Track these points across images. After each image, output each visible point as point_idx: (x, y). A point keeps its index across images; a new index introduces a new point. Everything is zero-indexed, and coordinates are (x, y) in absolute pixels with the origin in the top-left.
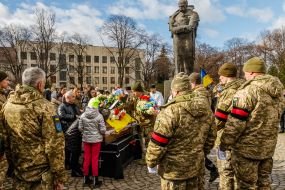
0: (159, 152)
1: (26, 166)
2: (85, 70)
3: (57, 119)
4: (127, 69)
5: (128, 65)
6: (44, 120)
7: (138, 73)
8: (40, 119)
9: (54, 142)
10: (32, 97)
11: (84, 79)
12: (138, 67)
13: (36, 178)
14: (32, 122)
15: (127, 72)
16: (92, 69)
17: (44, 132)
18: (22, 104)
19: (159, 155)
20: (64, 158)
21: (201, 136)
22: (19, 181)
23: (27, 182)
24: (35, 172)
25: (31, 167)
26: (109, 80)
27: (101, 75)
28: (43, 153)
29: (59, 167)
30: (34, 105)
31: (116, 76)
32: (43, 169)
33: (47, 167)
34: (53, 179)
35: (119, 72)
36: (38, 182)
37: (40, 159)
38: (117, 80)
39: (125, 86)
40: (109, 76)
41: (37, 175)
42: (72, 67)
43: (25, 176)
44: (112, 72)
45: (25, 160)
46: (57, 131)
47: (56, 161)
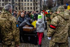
0: (52, 31)
1: (6, 39)
2: (21, 5)
3: (17, 23)
4: (37, 4)
5: (37, 2)
6: (13, 23)
7: (41, 5)
8: (11, 23)
9: (16, 31)
10: (8, 15)
11: (21, 8)
12: (41, 3)
13: (10, 43)
14: (8, 24)
15: (37, 5)
16: (24, 4)
17: (12, 27)
18: (5, 18)
19: (52, 33)
20: (19, 37)
21: (67, 27)
22: (4, 44)
23: (7, 45)
24: (9, 42)
25: (8, 40)
26: (30, 8)
27: (27, 6)
28: (12, 35)
29: (18, 40)
30: (9, 18)
31: (33, 6)
32: (12, 41)
33: (14, 40)
34: (16, 44)
35: (34, 5)
36: (11, 45)
37: (11, 37)
38: (33, 8)
39: (36, 10)
40: (30, 6)
41: (10, 42)
42: (16, 4)
43: (6, 43)
44: (31, 5)
45: (6, 37)
46: (17, 27)
47: (17, 38)
